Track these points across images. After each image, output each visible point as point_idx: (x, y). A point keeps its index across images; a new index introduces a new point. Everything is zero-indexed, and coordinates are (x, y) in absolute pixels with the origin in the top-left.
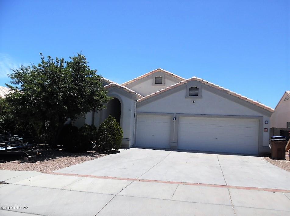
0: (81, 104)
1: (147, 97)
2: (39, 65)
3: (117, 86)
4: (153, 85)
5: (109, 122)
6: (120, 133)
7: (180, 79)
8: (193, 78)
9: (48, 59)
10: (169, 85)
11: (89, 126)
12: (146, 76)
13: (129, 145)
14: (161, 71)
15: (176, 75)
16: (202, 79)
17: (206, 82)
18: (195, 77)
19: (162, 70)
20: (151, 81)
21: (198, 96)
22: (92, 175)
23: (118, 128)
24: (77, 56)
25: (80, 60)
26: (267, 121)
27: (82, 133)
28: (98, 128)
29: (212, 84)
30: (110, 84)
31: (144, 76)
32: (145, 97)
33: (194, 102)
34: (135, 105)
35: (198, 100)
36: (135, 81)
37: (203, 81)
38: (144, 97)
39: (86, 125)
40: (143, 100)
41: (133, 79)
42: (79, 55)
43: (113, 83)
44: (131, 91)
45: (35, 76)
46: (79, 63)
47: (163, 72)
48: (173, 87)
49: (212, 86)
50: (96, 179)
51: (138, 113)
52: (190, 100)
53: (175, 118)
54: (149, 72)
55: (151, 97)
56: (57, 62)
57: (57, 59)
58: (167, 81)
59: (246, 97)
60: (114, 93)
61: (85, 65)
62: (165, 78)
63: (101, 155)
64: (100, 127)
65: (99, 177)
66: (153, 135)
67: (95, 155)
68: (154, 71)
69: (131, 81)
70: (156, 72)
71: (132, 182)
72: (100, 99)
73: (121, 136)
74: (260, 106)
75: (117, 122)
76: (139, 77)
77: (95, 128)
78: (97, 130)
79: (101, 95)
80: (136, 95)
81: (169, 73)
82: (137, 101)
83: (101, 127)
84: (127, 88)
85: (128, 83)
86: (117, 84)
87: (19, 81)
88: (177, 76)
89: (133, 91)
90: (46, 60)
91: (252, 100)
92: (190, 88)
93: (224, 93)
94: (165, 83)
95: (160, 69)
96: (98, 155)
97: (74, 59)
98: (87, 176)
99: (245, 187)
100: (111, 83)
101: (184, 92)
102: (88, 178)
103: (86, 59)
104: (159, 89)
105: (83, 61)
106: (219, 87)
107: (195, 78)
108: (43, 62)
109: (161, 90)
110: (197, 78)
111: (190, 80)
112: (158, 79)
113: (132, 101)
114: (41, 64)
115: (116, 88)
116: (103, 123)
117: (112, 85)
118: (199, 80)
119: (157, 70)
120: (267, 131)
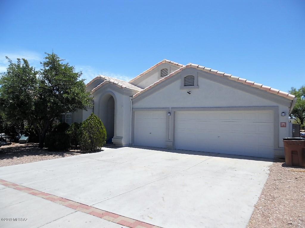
1: (142, 92)
3: (110, 82)
8: (187, 65)
12: (152, 69)
13: (122, 143)
14: (166, 62)
16: (197, 65)
17: (202, 68)
19: (167, 60)
20: (157, 74)
21: (193, 85)
26: (283, 113)
29: (209, 70)
33: (189, 93)
34: (131, 101)
36: (142, 76)
37: (199, 67)
38: (139, 92)
40: (138, 95)
41: (140, 74)
47: (168, 63)
48: (166, 77)
49: (209, 72)
51: (134, 109)
55: (146, 91)
59: (253, 82)
60: (109, 89)
62: (170, 70)
66: (150, 133)
68: (159, 63)
70: (162, 64)
74: (273, 93)
81: (175, 63)
82: (132, 96)
92: (185, 76)
93: (224, 79)
95: (165, 60)
100: (106, 80)
101: (179, 83)
106: (218, 72)
107: (189, 65)
109: (155, 83)
110: (192, 64)
111: (185, 67)
112: (164, 72)
113: (127, 97)
115: (110, 84)
118: (194, 66)
119: (162, 62)
120: (285, 127)
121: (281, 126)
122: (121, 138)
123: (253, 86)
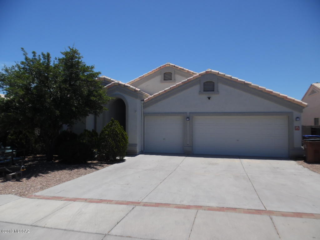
0: (76, 107)
1: (155, 95)
2: (22, 63)
3: (119, 84)
4: (161, 82)
5: (111, 126)
6: (125, 139)
7: (192, 74)
8: (207, 70)
9: (33, 55)
10: (180, 81)
11: (89, 132)
12: (154, 72)
13: (137, 151)
14: (171, 66)
15: (187, 70)
16: (218, 72)
17: (222, 75)
18: (210, 70)
19: (171, 64)
20: (159, 78)
21: (214, 91)
22: (82, 197)
23: (122, 133)
24: (69, 50)
25: (74, 56)
26: (298, 118)
27: (81, 141)
28: (99, 134)
30: (112, 83)
31: (151, 72)
32: (153, 96)
33: (209, 98)
34: (142, 105)
35: (214, 97)
36: (141, 79)
37: (220, 74)
38: (151, 96)
39: (86, 130)
40: (150, 99)
41: (139, 77)
42: (71, 49)
43: (116, 82)
44: (137, 89)
45: (18, 76)
46: (72, 59)
47: (172, 67)
48: (184, 82)
49: (229, 79)
50: (86, 204)
51: (145, 115)
52: (205, 96)
53: (188, 118)
54: (157, 68)
55: (160, 95)
56: (44, 58)
57: (43, 55)
58: (178, 77)
59: (271, 90)
60: (117, 92)
61: (80, 60)
62: (175, 74)
63: (103, 166)
64: (100, 133)
65: (91, 201)
66: (164, 139)
67: (96, 165)
68: (162, 66)
69: (137, 78)
70: (165, 67)
71: (133, 208)
72: (99, 100)
73: (126, 142)
74: (289, 100)
75: (121, 125)
76: (145, 74)
77: (96, 134)
78: (99, 137)
79: (100, 95)
80: (142, 94)
81: (179, 67)
82: (143, 100)
83: (102, 132)
84: (131, 86)
85: (133, 81)
86: (120, 82)
87: (3, 84)
88: (189, 70)
89: (139, 90)
90: (30, 56)
91: (278, 93)
92: (204, 82)
93: (245, 87)
94: (175, 80)
95: (169, 63)
96: (100, 166)
97: (66, 54)
98: (75, 200)
99: (293, 213)
100: (113, 81)
101: (197, 88)
102: (76, 203)
103: (79, 54)
104: (168, 86)
105: (77, 56)
106: (238, 80)
108: (26, 59)
109: (171, 87)
110: (212, 71)
111: (204, 73)
112: (167, 75)
113: (138, 101)
114: (24, 61)
115: (119, 86)
116: (105, 128)
117: (114, 84)
118: (214, 72)
119: (165, 65)
120: (299, 130)
121: (296, 130)
122: (135, 145)
123: (272, 94)
